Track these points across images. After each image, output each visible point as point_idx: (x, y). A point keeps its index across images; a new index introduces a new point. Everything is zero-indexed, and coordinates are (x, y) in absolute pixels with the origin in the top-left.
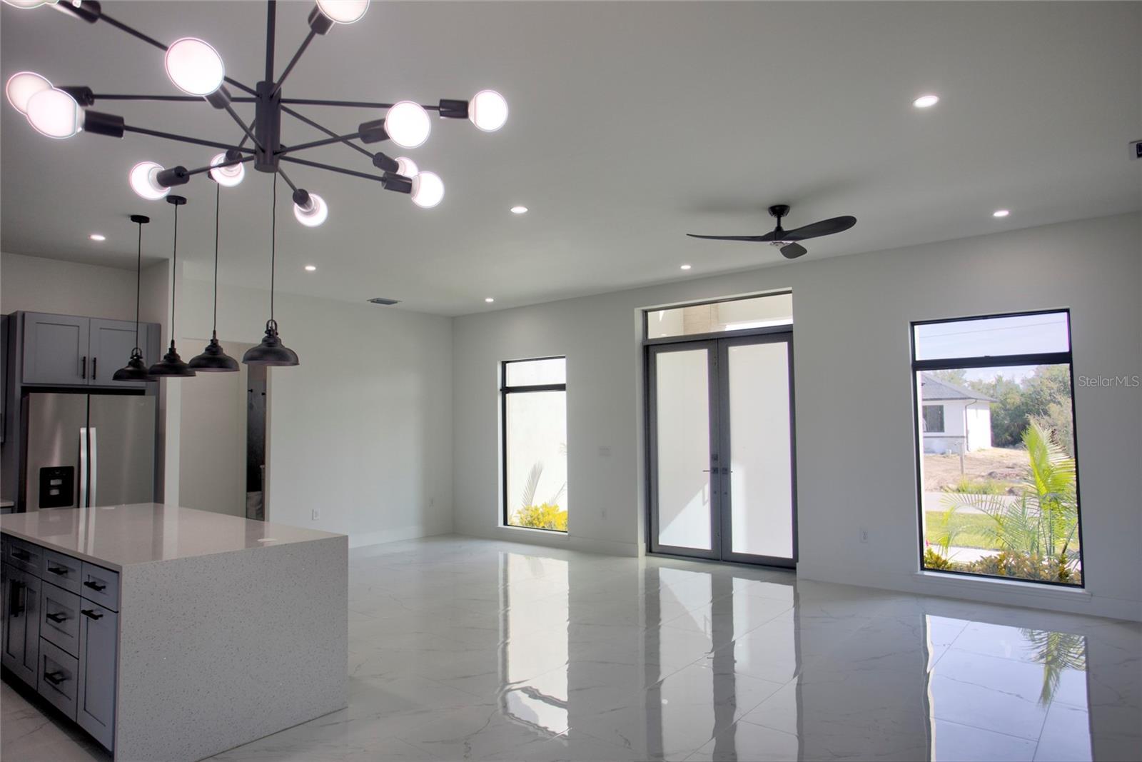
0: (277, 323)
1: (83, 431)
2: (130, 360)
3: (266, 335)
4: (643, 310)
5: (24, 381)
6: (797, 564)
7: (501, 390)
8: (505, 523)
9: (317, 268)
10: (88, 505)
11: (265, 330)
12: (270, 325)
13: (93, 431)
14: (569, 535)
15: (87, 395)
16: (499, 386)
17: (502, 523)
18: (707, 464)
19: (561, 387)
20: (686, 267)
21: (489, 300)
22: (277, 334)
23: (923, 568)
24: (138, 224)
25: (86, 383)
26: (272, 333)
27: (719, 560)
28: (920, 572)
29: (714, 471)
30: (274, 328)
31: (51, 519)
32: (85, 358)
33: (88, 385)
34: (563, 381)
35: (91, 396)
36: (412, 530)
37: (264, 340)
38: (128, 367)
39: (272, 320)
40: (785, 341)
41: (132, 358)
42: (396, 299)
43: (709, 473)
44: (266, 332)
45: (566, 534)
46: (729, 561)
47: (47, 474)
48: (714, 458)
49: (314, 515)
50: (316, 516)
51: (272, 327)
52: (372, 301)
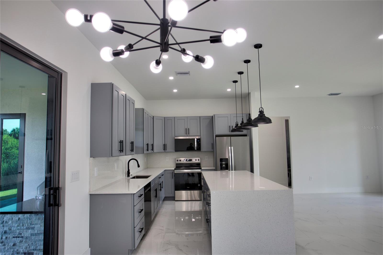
0: (263, 108)
1: (230, 148)
2: (235, 126)
3: (260, 113)
5: (216, 134)
9: (299, 86)
10: (232, 170)
11: (259, 111)
12: (260, 109)
13: (232, 148)
15: (230, 137)
22: (264, 112)
24: (235, 83)
26: (261, 112)
30: (262, 110)
32: (230, 126)
33: (231, 134)
35: (231, 137)
37: (259, 115)
38: (235, 128)
39: (261, 107)
41: (236, 125)
42: (341, 92)
44: (259, 112)
47: (222, 160)
49: (310, 178)
50: (311, 179)
51: (261, 110)
52: (329, 95)
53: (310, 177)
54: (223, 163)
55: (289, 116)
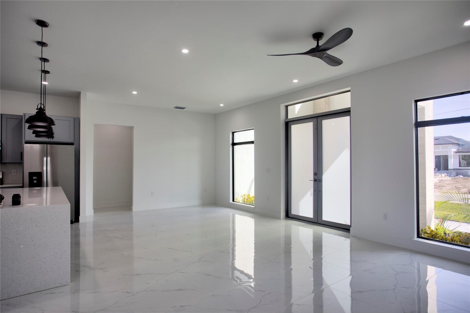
1: (45, 158)
4: (285, 106)
5: (26, 140)
6: (351, 228)
7: (232, 144)
8: (233, 200)
9: (137, 92)
10: (47, 186)
13: (48, 158)
14: (255, 207)
15: (46, 145)
16: (231, 142)
17: (232, 201)
18: (312, 177)
19: (252, 142)
20: (295, 81)
21: (222, 105)
23: (418, 236)
25: (50, 141)
26: (40, 110)
27: (316, 223)
28: (416, 239)
29: (315, 180)
31: (34, 192)
34: (252, 139)
35: (48, 145)
36: (196, 202)
40: (349, 116)
43: (313, 181)
45: (254, 207)
46: (321, 224)
47: (31, 174)
48: (315, 174)
50: (153, 195)
51: (41, 107)
52: (175, 108)
53: (152, 192)
54: (34, 178)
55: (133, 126)
